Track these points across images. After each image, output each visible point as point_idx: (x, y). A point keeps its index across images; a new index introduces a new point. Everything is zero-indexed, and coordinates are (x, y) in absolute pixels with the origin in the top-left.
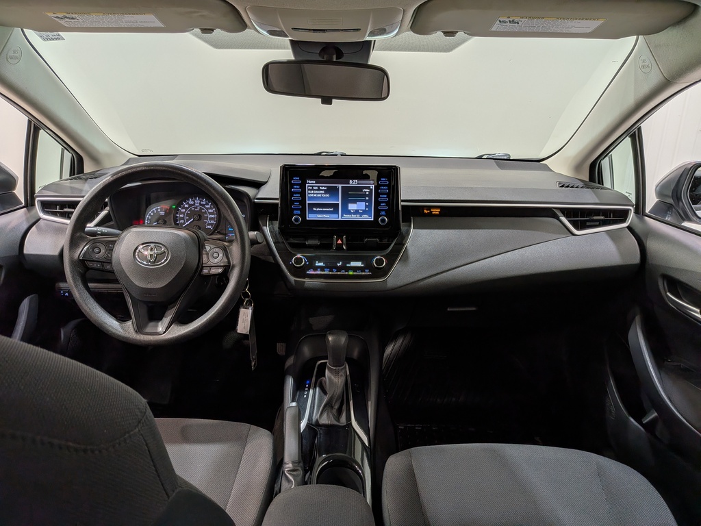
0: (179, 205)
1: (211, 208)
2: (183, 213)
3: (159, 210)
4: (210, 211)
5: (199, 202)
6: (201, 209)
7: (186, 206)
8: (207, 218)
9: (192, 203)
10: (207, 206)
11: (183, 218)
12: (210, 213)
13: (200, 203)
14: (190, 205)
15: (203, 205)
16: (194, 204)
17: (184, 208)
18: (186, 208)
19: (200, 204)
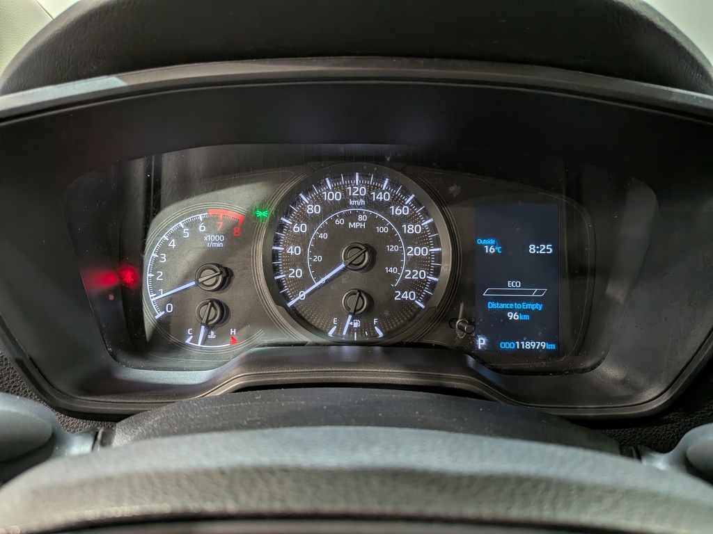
0: (286, 206)
1: (411, 219)
2: (301, 240)
3: (202, 228)
4: (410, 229)
5: (363, 191)
6: (373, 222)
7: (313, 209)
8: (395, 259)
9: (337, 196)
10: (397, 211)
11: (299, 261)
12: (412, 240)
13: (368, 198)
14: (329, 208)
15: (383, 207)
16: (344, 204)
17: (304, 217)
18: (313, 220)
19: (370, 203)
